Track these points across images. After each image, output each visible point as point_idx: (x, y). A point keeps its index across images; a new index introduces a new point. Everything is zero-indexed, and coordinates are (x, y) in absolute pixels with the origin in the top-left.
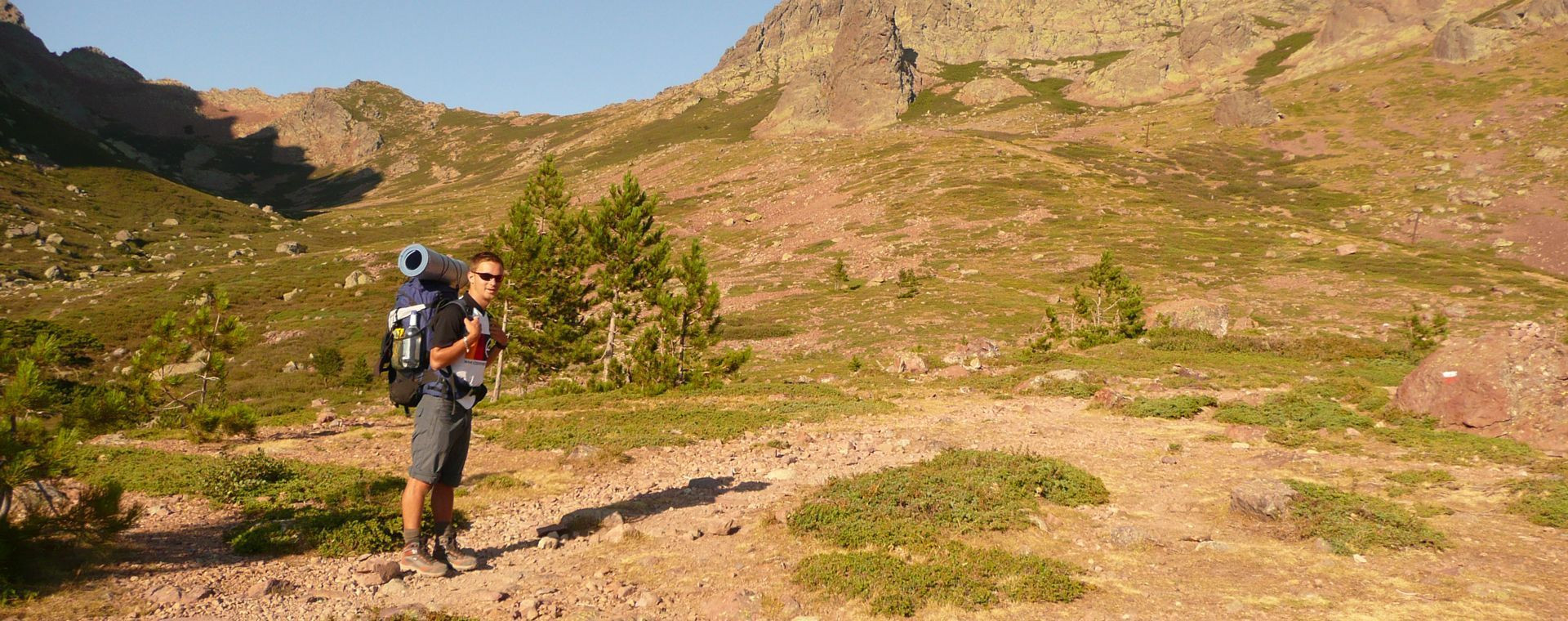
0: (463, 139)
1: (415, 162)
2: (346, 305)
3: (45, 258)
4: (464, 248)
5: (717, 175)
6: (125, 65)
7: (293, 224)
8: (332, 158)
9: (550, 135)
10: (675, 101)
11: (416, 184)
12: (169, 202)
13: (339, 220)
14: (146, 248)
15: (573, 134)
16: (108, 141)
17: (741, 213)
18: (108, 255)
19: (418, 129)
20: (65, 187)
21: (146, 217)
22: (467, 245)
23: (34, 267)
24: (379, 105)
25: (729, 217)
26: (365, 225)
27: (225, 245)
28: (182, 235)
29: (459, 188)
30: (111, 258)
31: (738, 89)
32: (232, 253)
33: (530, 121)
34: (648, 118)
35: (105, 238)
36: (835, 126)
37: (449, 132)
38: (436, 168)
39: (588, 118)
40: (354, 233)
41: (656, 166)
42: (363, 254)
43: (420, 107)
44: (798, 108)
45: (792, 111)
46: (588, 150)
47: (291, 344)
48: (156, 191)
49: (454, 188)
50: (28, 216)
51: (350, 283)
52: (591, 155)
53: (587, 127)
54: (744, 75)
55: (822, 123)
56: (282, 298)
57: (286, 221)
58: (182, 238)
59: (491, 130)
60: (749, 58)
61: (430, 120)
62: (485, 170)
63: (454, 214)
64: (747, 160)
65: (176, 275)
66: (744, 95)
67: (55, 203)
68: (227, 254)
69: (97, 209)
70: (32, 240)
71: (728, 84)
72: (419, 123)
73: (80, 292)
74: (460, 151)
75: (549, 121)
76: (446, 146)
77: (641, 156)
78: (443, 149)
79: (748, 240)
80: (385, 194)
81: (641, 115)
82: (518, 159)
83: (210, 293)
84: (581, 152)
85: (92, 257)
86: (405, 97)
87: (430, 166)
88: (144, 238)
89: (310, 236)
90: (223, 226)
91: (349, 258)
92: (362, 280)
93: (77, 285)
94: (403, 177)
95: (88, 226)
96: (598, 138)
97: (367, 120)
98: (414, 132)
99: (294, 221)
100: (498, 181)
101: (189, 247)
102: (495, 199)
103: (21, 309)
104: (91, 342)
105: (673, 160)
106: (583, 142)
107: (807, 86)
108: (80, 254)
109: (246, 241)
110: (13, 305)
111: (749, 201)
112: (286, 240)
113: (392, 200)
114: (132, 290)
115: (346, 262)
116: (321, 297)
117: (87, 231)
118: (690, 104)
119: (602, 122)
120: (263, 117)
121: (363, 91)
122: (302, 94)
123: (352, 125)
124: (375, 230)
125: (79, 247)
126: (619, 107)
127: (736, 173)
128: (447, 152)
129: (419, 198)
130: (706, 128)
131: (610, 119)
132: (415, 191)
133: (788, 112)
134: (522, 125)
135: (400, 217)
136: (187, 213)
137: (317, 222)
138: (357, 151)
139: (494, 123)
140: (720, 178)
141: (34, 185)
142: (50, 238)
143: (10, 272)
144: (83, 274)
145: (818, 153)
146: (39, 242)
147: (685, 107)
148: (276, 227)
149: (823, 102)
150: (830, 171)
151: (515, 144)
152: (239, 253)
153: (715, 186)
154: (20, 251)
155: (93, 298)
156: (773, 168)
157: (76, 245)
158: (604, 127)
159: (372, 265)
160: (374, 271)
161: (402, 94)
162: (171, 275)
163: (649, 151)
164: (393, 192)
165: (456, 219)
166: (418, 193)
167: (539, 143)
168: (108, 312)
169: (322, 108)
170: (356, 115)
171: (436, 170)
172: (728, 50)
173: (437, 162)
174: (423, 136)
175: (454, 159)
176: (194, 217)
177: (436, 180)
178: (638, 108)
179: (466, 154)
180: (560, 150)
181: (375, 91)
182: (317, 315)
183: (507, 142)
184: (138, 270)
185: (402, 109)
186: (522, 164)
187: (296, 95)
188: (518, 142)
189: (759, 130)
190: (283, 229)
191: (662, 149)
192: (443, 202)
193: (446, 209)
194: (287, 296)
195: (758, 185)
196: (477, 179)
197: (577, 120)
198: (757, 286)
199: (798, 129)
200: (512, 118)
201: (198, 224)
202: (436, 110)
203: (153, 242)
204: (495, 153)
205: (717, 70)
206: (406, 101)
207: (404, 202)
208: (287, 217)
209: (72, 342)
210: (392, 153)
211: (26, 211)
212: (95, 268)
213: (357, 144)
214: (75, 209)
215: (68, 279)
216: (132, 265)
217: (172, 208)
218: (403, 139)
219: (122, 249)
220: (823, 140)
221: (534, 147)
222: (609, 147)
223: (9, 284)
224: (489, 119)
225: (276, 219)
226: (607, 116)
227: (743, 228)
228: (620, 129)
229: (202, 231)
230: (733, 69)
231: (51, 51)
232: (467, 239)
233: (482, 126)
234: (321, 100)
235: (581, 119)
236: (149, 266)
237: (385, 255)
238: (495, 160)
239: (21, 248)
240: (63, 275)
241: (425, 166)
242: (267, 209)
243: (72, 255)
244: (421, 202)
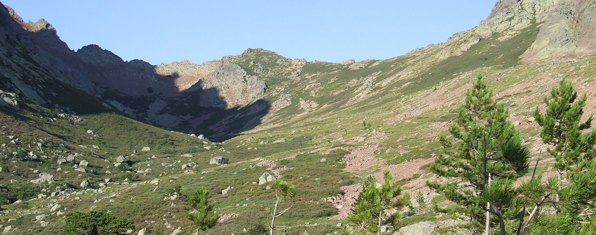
0: (318, 81)
1: (289, 99)
2: (261, 196)
3: (79, 175)
4: (333, 154)
5: (500, 91)
6: (112, 54)
7: (217, 145)
8: (236, 101)
9: (376, 74)
10: (462, 42)
11: (290, 114)
12: (144, 136)
13: (245, 141)
14: (135, 166)
15: (392, 71)
16: (107, 101)
17: (524, 117)
18: (113, 172)
19: (289, 77)
20: (86, 132)
21: (132, 147)
22: (334, 151)
23: (74, 181)
24: (264, 63)
25: (515, 120)
26: (262, 143)
27: (179, 162)
28: (153, 157)
29: (319, 114)
30: (115, 173)
31: (507, 30)
32: (184, 166)
33: (362, 65)
34: (444, 56)
35: (111, 161)
36: (582, 50)
37: (309, 77)
38: (302, 102)
39: (401, 60)
40: (256, 149)
41: (453, 89)
42: (267, 161)
43: (289, 62)
44: (553, 39)
45: (548, 42)
46: (403, 81)
47: (230, 223)
48: (136, 130)
49: (316, 114)
50: (68, 150)
51: (262, 181)
52: (406, 85)
53: (402, 66)
54: (510, 20)
55: (572, 48)
56: (221, 193)
57: (213, 144)
58: (153, 159)
59: (336, 74)
60: (513, 7)
61: (296, 70)
62: (335, 101)
63: (318, 132)
64: (520, 79)
65: (155, 181)
66: (512, 33)
67: (81, 142)
68: (181, 167)
69: (104, 143)
70: (72, 165)
71: (499, 26)
72: (289, 73)
73: (102, 195)
74: (317, 90)
75: (375, 64)
76: (308, 87)
77: (441, 83)
78: (306, 89)
79: (532, 135)
80: (271, 122)
81: (438, 54)
82: (356, 92)
83: (178, 191)
84: (398, 84)
85: (105, 173)
86: (279, 57)
87: (299, 101)
88: (132, 160)
89: (229, 152)
90: (176, 149)
91: (259, 165)
92: (270, 178)
93: (100, 191)
94: (282, 110)
95: (101, 154)
96: (409, 73)
97: (256, 74)
98: (287, 80)
99: (217, 143)
100: (344, 108)
101: (158, 164)
102: (344, 120)
103: (72, 207)
104: (127, 224)
105: (464, 84)
106: (399, 76)
107: (558, 22)
108: (98, 172)
109: (191, 158)
110: (68, 204)
111: (529, 108)
112: (215, 156)
113: (276, 125)
114: (132, 192)
115: (257, 168)
116: (245, 191)
117: (101, 157)
118: (472, 44)
119: (411, 61)
120: (193, 78)
121: (253, 55)
122: (215, 61)
123: (247, 78)
124: (268, 146)
125: (97, 167)
126: (422, 50)
127: (515, 89)
128: (309, 91)
129: (293, 123)
130: (486, 59)
131: (416, 59)
132: (290, 119)
133: (545, 42)
134: (357, 68)
135: (283, 136)
136: (154, 142)
137: (230, 143)
138: (251, 95)
139: (338, 69)
140: (503, 94)
141: (69, 131)
142: (81, 163)
143: (62, 185)
144: (101, 184)
145: (575, 70)
146: (76, 166)
147: (469, 46)
148: (207, 148)
149: (571, 33)
150: (588, 81)
151: (353, 82)
152: (188, 166)
153: (501, 99)
154: (66, 172)
155: (111, 198)
156: (542, 83)
157: (95, 166)
158: (413, 65)
159: (274, 169)
160: (276, 172)
161: (277, 55)
162: (152, 182)
163: (446, 79)
164: (276, 120)
165: (319, 135)
166: (293, 120)
167: (370, 79)
168: (121, 207)
169: (228, 69)
170: (250, 72)
171: (303, 104)
172: (497, 3)
173: (303, 98)
174: (293, 81)
175: (314, 96)
176: (159, 145)
177: (303, 110)
178: (437, 50)
179: (321, 91)
180: (385, 83)
181: (260, 55)
182: (244, 203)
183: (348, 81)
184: (132, 180)
185: (278, 65)
186: (359, 95)
187: (212, 62)
188: (355, 80)
189: (525, 57)
190: (211, 149)
191: (455, 76)
192: (310, 124)
193: (312, 129)
194: (224, 192)
195: (533, 96)
196: (330, 107)
197: (393, 62)
198: (546, 167)
199: (554, 54)
200: (350, 64)
201: (162, 149)
202: (300, 64)
203: (138, 162)
204: (340, 89)
205: (490, 18)
206: (280, 60)
207: (284, 126)
208: (213, 141)
209: (117, 224)
210: (274, 94)
211: (67, 147)
212: (107, 180)
213: (251, 91)
214: (92, 144)
215: (94, 187)
216: (128, 177)
217: (146, 140)
218: (280, 84)
219: (121, 167)
220: (574, 60)
221: (366, 83)
222: (418, 78)
223: (63, 192)
224: (335, 66)
225: (207, 143)
226: (414, 57)
227: (527, 127)
228: (425, 65)
229: (165, 153)
230: (501, 16)
231: (72, 50)
232: (334, 147)
233: (332, 71)
234: (227, 64)
235: (397, 61)
236: (138, 177)
237: (282, 161)
238: (340, 94)
239: (67, 170)
240: (91, 185)
241: (295, 101)
242: (201, 137)
243: (94, 173)
244: (295, 125)
